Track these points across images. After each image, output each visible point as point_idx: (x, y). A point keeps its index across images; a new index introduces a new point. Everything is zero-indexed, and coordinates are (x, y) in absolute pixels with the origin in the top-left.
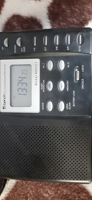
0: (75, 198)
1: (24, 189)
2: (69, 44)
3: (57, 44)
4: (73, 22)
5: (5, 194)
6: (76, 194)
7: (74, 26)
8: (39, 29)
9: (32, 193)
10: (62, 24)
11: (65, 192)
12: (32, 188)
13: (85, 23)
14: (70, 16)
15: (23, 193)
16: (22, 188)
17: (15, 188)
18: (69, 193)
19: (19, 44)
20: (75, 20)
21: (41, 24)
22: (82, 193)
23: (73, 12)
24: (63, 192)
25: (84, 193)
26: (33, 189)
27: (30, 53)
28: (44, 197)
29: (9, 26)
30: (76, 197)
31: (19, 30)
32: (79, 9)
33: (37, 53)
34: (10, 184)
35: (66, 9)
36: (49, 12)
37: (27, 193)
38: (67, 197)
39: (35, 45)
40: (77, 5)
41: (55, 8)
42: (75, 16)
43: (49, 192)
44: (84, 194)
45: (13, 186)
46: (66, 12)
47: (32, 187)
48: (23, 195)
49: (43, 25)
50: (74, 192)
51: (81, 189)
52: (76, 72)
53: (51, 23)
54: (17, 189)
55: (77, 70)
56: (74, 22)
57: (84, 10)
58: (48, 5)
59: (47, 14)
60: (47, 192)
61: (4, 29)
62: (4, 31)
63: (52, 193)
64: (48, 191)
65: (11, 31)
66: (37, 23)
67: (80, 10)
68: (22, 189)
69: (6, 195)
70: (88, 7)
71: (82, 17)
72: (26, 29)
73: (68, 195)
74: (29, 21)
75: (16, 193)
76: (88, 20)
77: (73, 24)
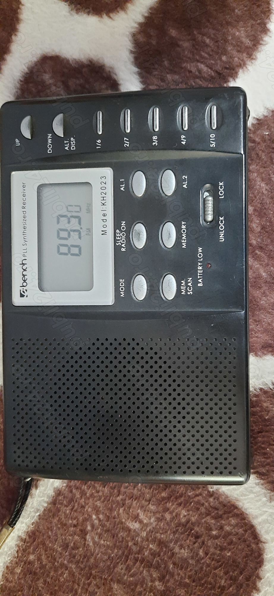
0: (211, 529)
1: (76, 511)
2: (185, 129)
3: (157, 130)
4: (197, 73)
5: (26, 524)
6: (213, 521)
7: (201, 83)
8: (110, 92)
9: (96, 522)
10: (169, 77)
11: (185, 516)
12: (97, 506)
13: (229, 76)
14: (189, 58)
15: (75, 522)
16: (70, 507)
17: (52, 508)
18: (193, 519)
19: (59, 131)
20: (202, 66)
21: (117, 79)
22: (228, 518)
23: (198, 46)
24: (178, 515)
25: (233, 516)
26: (101, 509)
27: (88, 153)
28: (130, 530)
29: (31, 85)
30: (213, 528)
31: (58, 95)
32: (212, 39)
33: (105, 152)
34: (39, 496)
35: (180, 40)
36: (135, 47)
37: (85, 520)
38: (188, 529)
39: (100, 133)
40: (207, 27)
41: (149, 36)
42: (201, 56)
43: (142, 516)
44: (233, 521)
45: (48, 503)
46: (178, 46)
47: (98, 503)
48: (75, 526)
49: (121, 82)
50: (207, 515)
51: (225, 506)
52: (204, 200)
53: (140, 74)
54: (59, 511)
55: (206, 194)
56: (200, 71)
57: (226, 41)
58: (132, 27)
59: (131, 52)
60: (136, 518)
61: (19, 92)
62: (18, 97)
63: (150, 519)
64: (138, 514)
65: (38, 99)
66: (105, 75)
67: (217, 42)
68: (72, 509)
69: (29, 527)
70: (237, 33)
71: (221, 59)
72: (75, 92)
73: (192, 524)
74: (84, 70)
75: (55, 520)
76: (237, 66)
77: (197, 77)
